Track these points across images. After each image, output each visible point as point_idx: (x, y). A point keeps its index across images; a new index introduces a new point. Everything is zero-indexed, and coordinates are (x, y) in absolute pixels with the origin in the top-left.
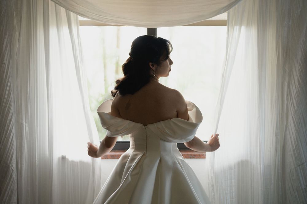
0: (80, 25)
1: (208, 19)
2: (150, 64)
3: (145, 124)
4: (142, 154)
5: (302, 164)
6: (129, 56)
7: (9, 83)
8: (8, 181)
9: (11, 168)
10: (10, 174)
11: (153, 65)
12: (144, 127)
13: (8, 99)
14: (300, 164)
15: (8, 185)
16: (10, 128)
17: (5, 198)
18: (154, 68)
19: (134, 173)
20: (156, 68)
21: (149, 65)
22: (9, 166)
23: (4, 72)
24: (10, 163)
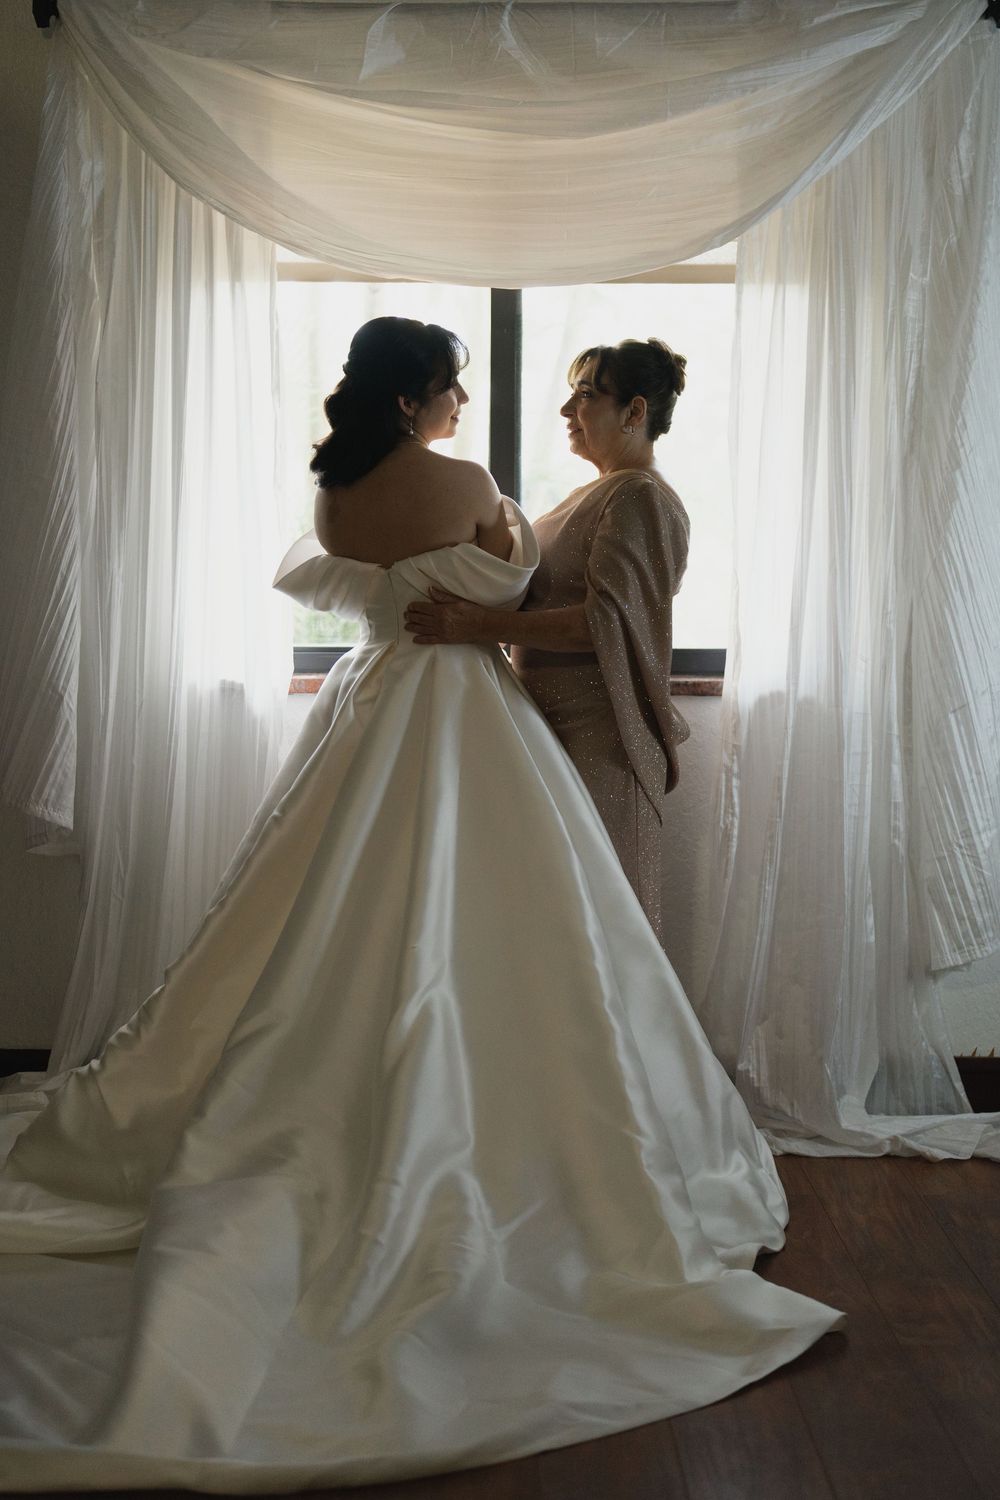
0: (279, 280)
1: (682, 263)
2: (401, 401)
3: (387, 565)
4: (385, 647)
5: (964, 706)
6: (342, 375)
7: (70, 452)
8: (57, 740)
9: (68, 705)
10: (64, 723)
11: (407, 404)
12: (383, 571)
13: (66, 497)
14: (956, 707)
15: (56, 754)
16: (67, 585)
17: (47, 790)
18: (410, 412)
19: (362, 697)
20: (417, 412)
21: (398, 404)
22: (61, 698)
23: (56, 419)
24: (64, 689)
